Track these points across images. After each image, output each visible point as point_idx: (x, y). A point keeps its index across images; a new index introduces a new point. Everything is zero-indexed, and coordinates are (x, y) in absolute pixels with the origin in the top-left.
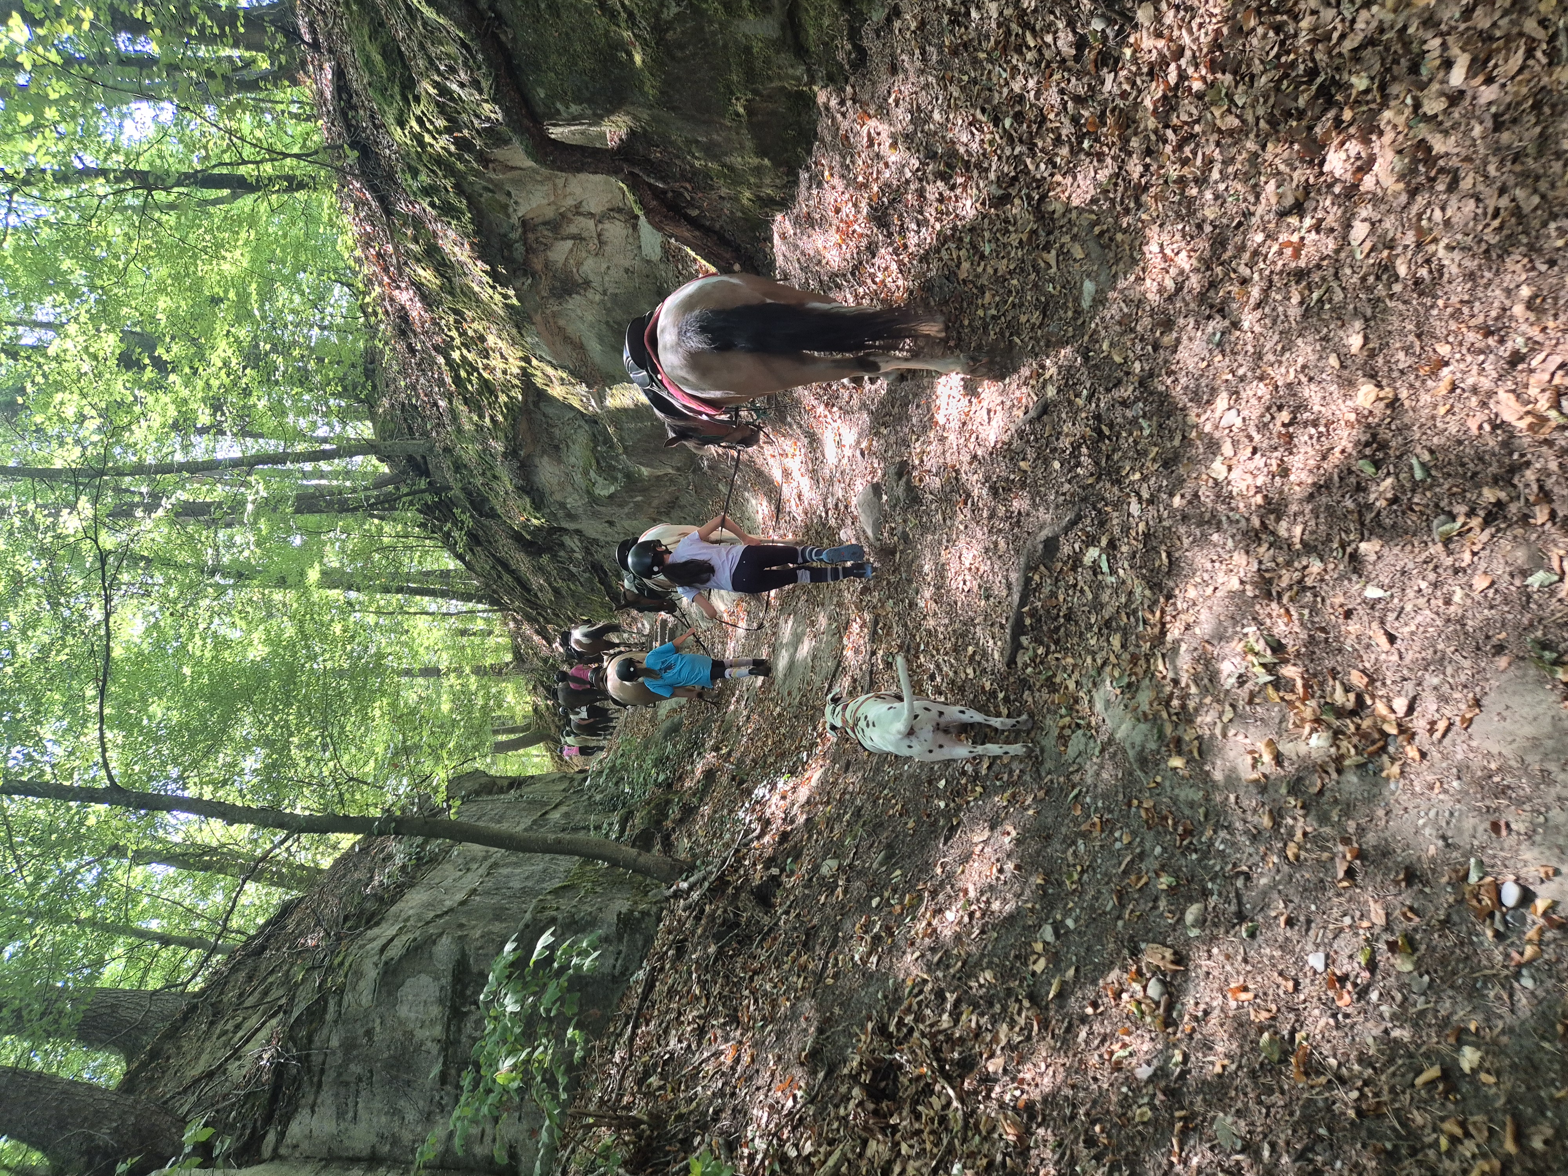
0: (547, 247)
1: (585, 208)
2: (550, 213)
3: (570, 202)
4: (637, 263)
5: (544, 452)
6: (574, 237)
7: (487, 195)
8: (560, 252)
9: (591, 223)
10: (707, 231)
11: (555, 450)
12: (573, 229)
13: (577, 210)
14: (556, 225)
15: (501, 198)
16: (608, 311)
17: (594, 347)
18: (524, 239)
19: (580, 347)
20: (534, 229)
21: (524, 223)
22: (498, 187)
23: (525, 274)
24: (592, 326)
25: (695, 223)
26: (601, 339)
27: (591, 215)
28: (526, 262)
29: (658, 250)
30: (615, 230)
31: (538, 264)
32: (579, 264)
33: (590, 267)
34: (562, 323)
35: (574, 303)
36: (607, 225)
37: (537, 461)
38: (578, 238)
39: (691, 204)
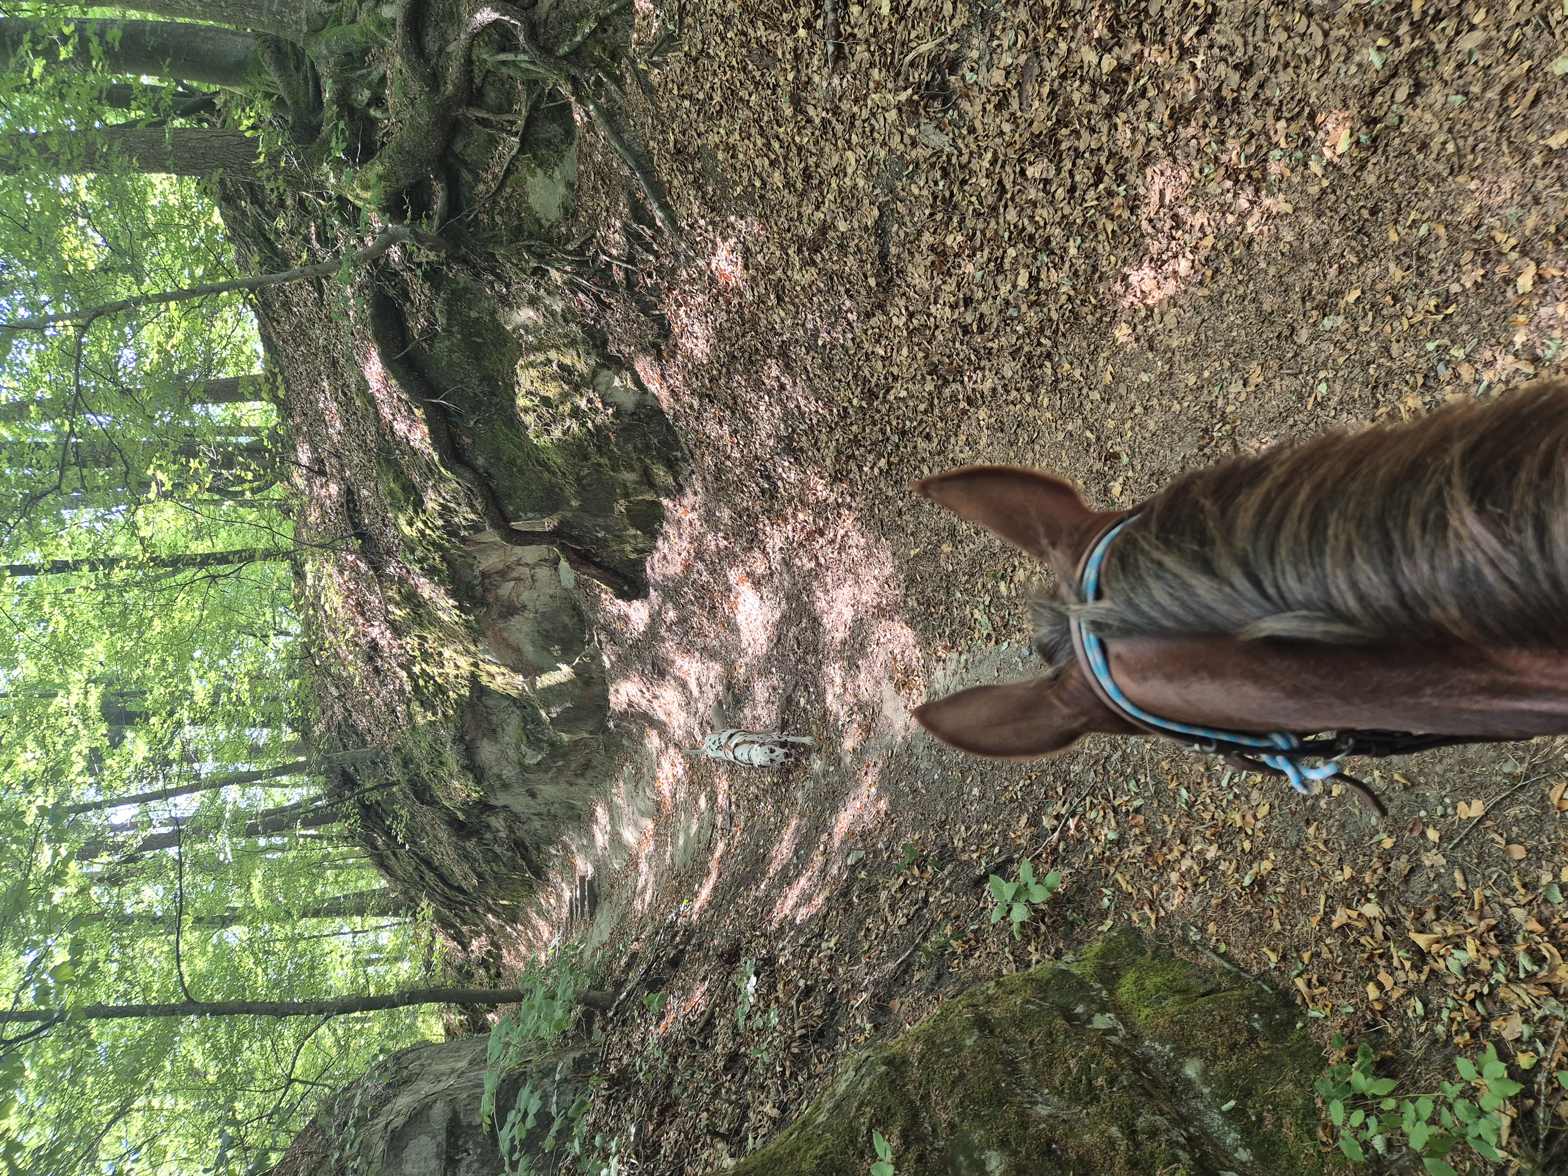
0: (497, 587)
1: (524, 561)
2: (500, 566)
3: (514, 558)
4: (558, 591)
5: (484, 735)
6: (515, 579)
7: (460, 560)
8: (506, 589)
9: (527, 570)
10: (607, 569)
11: (493, 733)
12: (515, 574)
13: (518, 563)
14: (503, 574)
15: (470, 560)
16: (539, 623)
17: (529, 649)
18: (482, 584)
19: (518, 650)
20: (489, 576)
21: (483, 574)
22: (469, 554)
23: (482, 605)
24: (527, 634)
25: (598, 565)
26: (533, 643)
27: (527, 565)
28: (483, 597)
29: (572, 582)
30: (543, 573)
31: (491, 598)
32: (518, 596)
33: (526, 596)
34: (505, 635)
35: (516, 621)
36: (538, 570)
37: (478, 743)
38: (518, 579)
39: (596, 555)
